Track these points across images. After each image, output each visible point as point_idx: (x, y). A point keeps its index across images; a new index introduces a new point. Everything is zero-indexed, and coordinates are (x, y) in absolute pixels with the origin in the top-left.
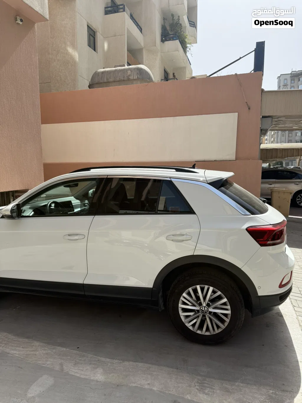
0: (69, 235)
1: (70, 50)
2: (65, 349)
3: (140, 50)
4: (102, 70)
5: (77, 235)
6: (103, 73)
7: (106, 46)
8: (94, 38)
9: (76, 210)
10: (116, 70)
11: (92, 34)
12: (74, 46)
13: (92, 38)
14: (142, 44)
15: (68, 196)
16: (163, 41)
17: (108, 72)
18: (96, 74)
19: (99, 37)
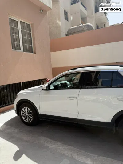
0: (70, 97)
1: (58, 22)
2: (71, 147)
3: (86, 18)
4: (72, 28)
5: (73, 97)
6: (72, 29)
7: (72, 18)
8: (67, 15)
9: (69, 86)
10: (77, 27)
11: (66, 14)
12: (59, 20)
13: (66, 16)
14: (87, 15)
15: (64, 80)
16: (96, 12)
17: (74, 28)
18: (69, 30)
19: (69, 15)
